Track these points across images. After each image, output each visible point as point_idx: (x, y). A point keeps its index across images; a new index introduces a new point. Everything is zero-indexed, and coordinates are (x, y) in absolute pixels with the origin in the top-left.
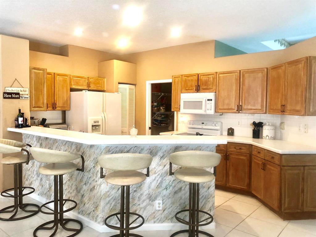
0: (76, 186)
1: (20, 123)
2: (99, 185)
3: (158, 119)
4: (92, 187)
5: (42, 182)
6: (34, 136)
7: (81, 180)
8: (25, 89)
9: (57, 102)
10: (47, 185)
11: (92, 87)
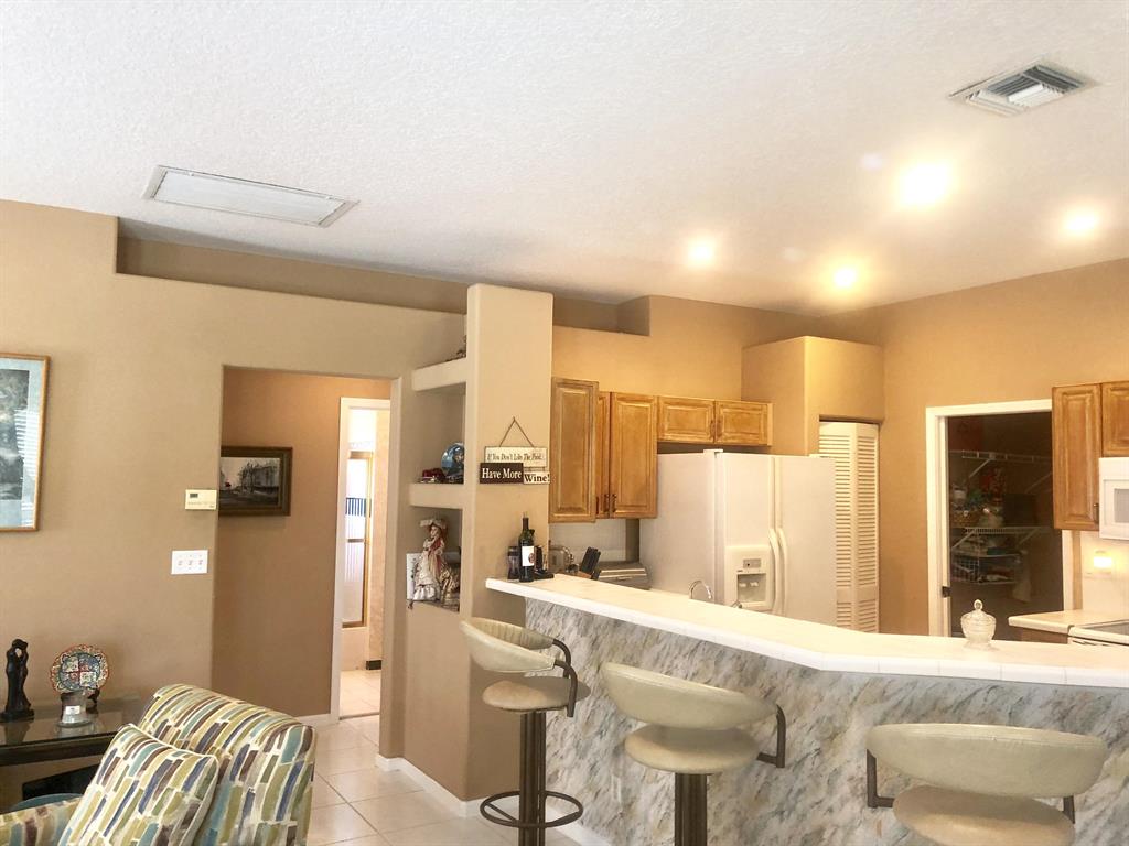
0: (739, 813)
1: (526, 563)
2: (844, 827)
3: (973, 555)
4: (808, 830)
5: (596, 778)
6: (567, 611)
7: (760, 798)
8: (537, 451)
9: (617, 490)
10: (615, 793)
11: (728, 436)
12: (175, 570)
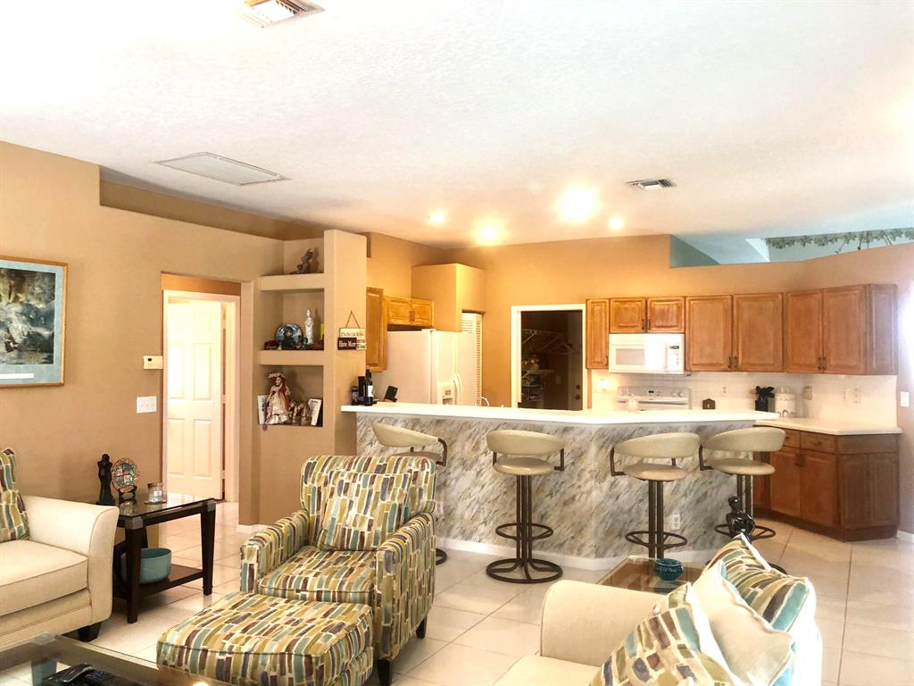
1: (370, 395)
2: (586, 492)
4: (567, 499)
8: (361, 331)
12: (139, 410)
